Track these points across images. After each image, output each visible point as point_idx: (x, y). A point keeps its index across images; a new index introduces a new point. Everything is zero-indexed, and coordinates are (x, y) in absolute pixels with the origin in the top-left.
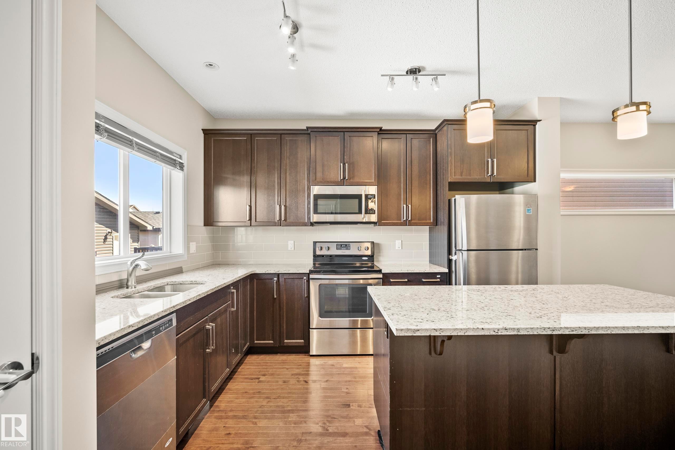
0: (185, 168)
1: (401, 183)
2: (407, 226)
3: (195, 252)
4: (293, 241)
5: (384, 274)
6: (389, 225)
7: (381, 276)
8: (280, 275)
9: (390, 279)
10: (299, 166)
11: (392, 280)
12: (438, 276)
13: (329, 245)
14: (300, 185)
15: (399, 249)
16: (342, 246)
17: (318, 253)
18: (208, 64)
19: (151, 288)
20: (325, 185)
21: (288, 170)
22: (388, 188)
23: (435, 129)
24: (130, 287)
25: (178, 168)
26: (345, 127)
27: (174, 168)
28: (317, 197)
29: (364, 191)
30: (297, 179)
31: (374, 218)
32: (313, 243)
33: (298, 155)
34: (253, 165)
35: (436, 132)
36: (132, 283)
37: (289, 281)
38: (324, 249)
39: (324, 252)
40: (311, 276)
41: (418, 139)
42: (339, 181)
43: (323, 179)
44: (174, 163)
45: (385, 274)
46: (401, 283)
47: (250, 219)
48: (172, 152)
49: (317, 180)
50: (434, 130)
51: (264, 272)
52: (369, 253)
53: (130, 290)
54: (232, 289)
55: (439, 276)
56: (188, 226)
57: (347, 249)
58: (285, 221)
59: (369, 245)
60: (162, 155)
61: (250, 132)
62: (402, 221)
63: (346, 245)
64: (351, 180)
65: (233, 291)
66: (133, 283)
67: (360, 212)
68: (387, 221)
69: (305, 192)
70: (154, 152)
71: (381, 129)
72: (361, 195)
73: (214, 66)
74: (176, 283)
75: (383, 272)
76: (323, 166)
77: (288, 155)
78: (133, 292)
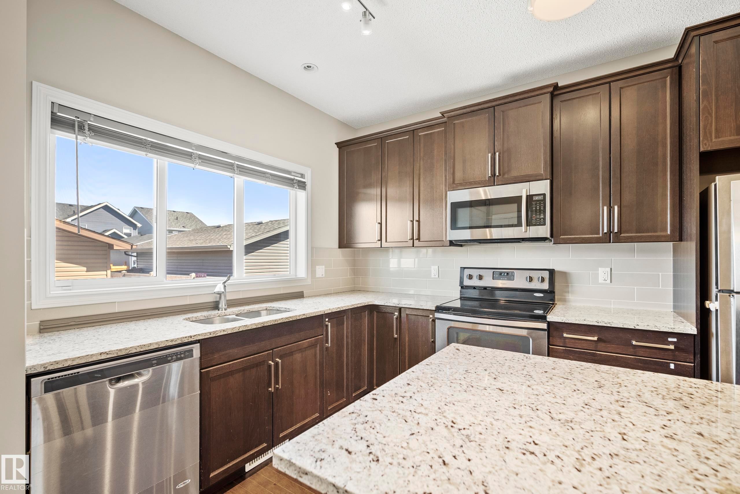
0: (308, 187)
1: (599, 170)
2: (610, 242)
3: (324, 276)
4: (438, 267)
5: (549, 324)
6: (573, 242)
7: (544, 326)
8: (402, 309)
9: (563, 332)
10: (435, 166)
11: (565, 335)
12: (670, 339)
13: (481, 272)
14: (436, 192)
15: (604, 282)
16: (501, 275)
17: (467, 282)
18: (306, 66)
19: (244, 312)
20: (466, 188)
21: (422, 174)
22: (573, 180)
23: (674, 56)
24: (221, 310)
25: (296, 188)
26: (493, 99)
27: (292, 188)
28: (456, 206)
29: (525, 190)
30: (433, 184)
31: (544, 231)
32: (459, 269)
33: (434, 153)
34: (383, 174)
35: (680, 61)
36: (222, 306)
37: (413, 317)
38: (475, 278)
39: (475, 282)
40: (437, 315)
41: (636, 86)
42: (487, 179)
43: (463, 181)
44: (291, 182)
45: (554, 323)
46: (585, 342)
47: (381, 240)
48: (290, 171)
49: (456, 182)
50: (673, 58)
51: (383, 304)
52: (545, 286)
53: (220, 312)
54: (327, 321)
55: (675, 340)
56: (312, 248)
57: (509, 279)
58: (418, 240)
59: (546, 275)
60: (272, 175)
61: (380, 136)
62: (601, 235)
63: (508, 274)
64: (506, 176)
65: (327, 323)
66: (224, 306)
67: (519, 224)
68: (570, 235)
69: (443, 200)
70: (264, 173)
71: (556, 87)
72: (520, 197)
73: (313, 67)
74: (274, 309)
75: (548, 320)
76: (464, 162)
77: (422, 155)
78: (218, 314)
